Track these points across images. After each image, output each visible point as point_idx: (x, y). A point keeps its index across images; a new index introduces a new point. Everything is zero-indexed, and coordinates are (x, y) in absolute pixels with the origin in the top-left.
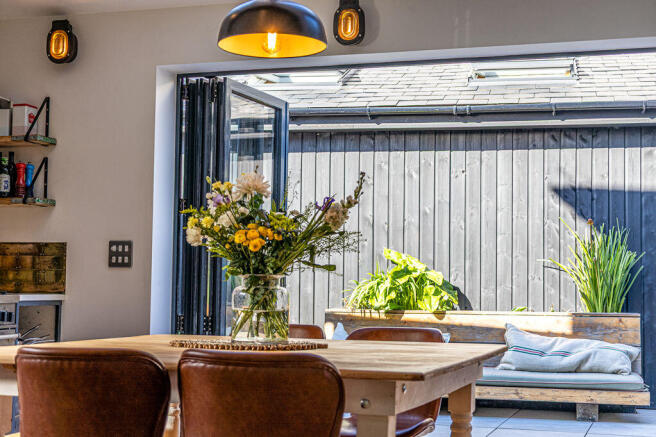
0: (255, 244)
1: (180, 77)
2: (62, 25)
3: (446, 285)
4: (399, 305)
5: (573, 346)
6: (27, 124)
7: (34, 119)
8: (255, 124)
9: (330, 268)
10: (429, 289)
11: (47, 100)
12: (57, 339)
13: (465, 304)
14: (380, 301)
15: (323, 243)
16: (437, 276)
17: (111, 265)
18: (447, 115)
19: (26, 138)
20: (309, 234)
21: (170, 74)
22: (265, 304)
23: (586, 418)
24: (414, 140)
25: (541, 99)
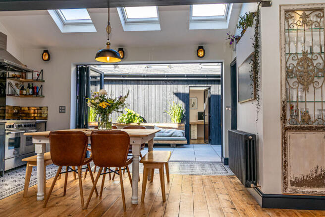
0: (104, 107)
1: (77, 65)
2: (46, 51)
3: (140, 117)
4: (129, 122)
5: (170, 131)
6: (37, 76)
7: (38, 75)
8: (95, 77)
9: (122, 112)
10: (136, 118)
11: (42, 70)
12: (45, 131)
13: (145, 121)
14: (125, 120)
15: (120, 106)
16: (138, 115)
17: (60, 112)
18: (140, 76)
19: (37, 80)
20: (116, 104)
21: (74, 65)
22: (107, 120)
23: (173, 147)
24: (133, 82)
25: (162, 73)
